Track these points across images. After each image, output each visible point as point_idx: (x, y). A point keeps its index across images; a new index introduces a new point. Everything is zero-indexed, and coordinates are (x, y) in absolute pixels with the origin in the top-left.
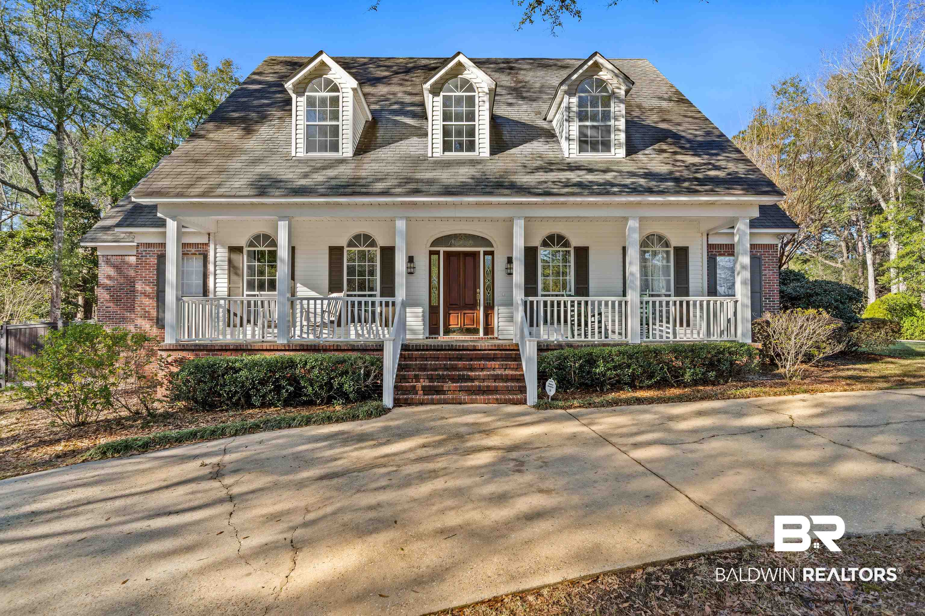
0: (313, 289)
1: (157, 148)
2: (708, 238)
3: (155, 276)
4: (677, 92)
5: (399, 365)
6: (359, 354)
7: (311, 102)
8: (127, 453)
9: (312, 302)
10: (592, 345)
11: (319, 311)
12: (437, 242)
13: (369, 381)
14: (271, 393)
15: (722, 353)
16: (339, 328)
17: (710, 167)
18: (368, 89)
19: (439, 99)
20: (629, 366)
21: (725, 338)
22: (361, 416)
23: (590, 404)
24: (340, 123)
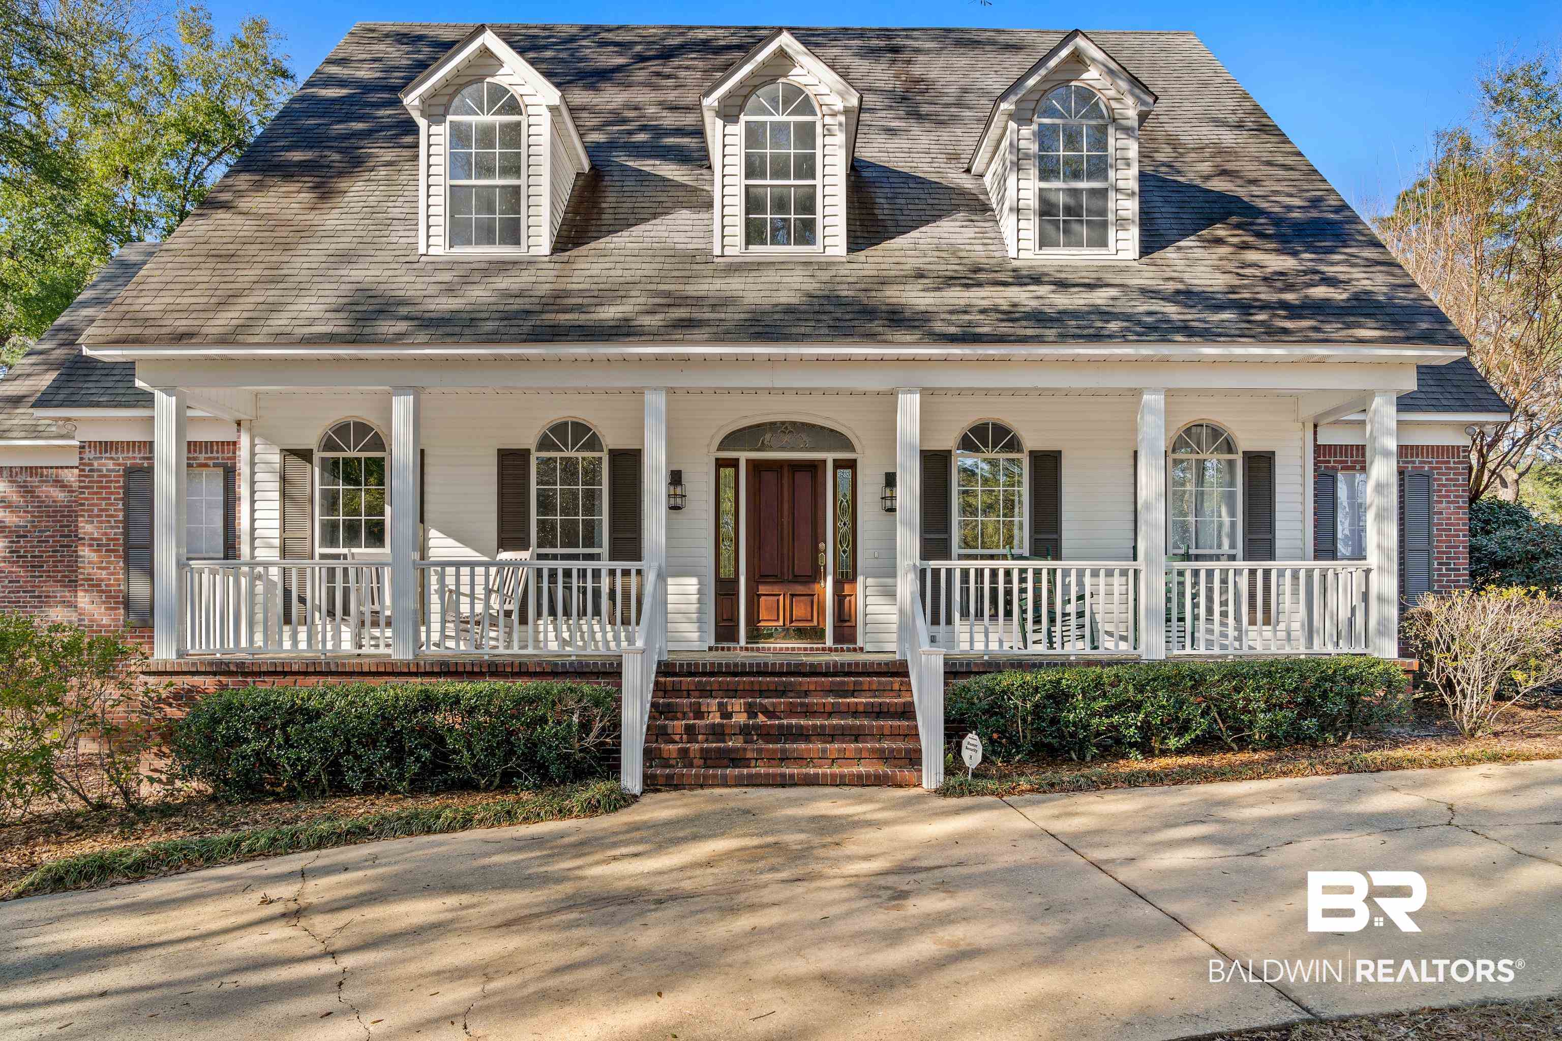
0: (464, 541)
1: (100, 221)
2: (1315, 433)
3: (121, 514)
4: (1257, 110)
5: (653, 705)
6: (569, 683)
7: (459, 135)
8: (104, 879)
9: (465, 571)
10: (1063, 664)
11: (479, 590)
12: (734, 439)
13: (591, 740)
14: (382, 763)
15: (1332, 679)
16: (523, 627)
17: (1317, 277)
18: (580, 97)
19: (738, 130)
20: (1137, 707)
21: (1344, 648)
22: (576, 810)
23: (1052, 785)
24: (522, 182)
